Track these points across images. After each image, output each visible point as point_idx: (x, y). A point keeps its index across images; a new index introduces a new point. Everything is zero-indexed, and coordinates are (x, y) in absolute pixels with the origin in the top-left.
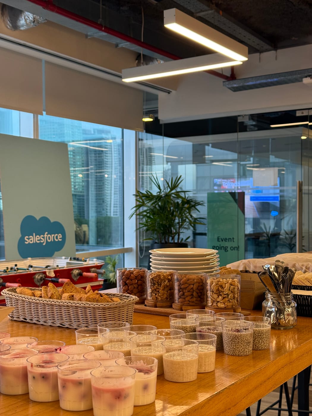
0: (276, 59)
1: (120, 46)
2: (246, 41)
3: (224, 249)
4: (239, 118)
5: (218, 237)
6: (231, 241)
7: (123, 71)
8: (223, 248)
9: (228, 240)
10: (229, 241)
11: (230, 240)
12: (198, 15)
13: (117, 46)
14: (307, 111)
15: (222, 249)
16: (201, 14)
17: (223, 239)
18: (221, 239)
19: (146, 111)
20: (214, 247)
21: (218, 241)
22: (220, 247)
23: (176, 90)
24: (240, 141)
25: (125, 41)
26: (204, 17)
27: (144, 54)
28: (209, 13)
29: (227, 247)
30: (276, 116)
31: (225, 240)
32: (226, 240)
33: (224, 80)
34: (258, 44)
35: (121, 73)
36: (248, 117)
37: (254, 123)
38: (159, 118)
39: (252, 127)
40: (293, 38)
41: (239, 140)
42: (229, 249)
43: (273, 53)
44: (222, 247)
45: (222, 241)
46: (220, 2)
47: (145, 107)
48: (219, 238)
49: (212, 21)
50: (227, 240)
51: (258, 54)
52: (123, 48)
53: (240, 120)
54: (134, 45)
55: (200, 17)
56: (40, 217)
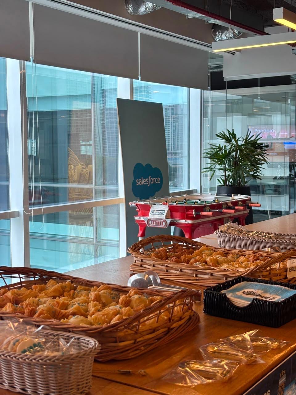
56: (146, 164)
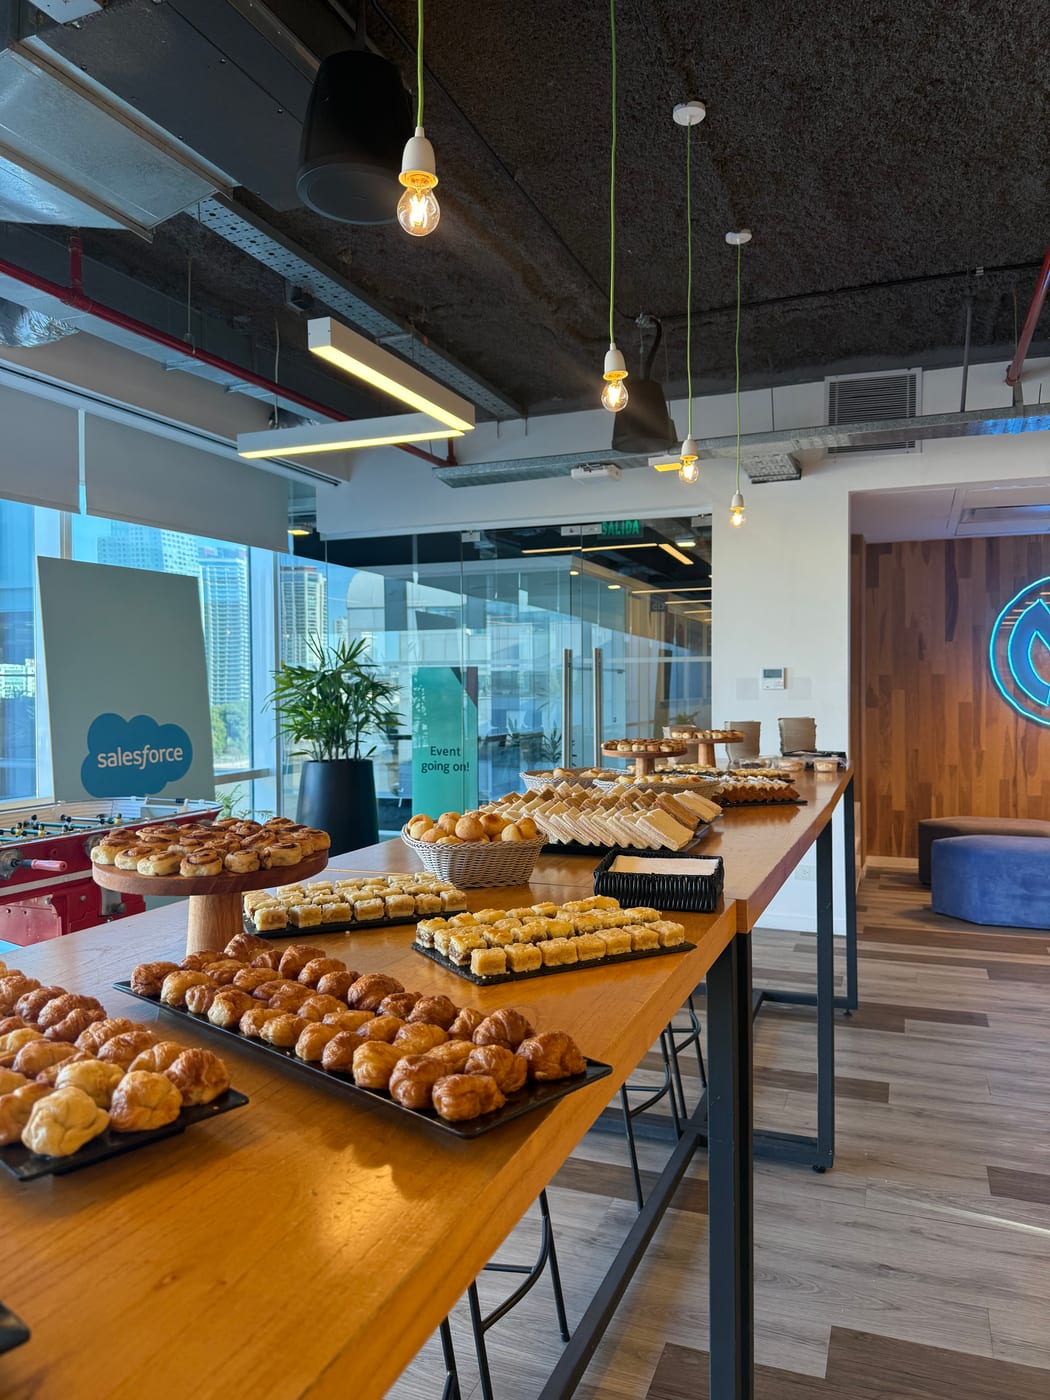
0: (526, 433)
1: (234, 389)
2: (473, 399)
4: (463, 535)
7: (239, 437)
12: (383, 340)
13: (227, 388)
14: (579, 527)
16: (388, 340)
19: (295, 517)
23: (348, 480)
24: (468, 577)
25: (244, 381)
26: (395, 347)
27: (282, 406)
28: (403, 339)
30: (533, 534)
33: (435, 466)
34: (495, 405)
35: (236, 440)
36: (478, 534)
37: (491, 546)
38: (318, 531)
39: (489, 552)
40: (555, 399)
41: (465, 574)
43: (520, 422)
46: (422, 320)
47: (290, 509)
49: (409, 354)
51: (494, 424)
52: (239, 395)
53: (465, 539)
54: (260, 389)
55: (386, 345)
56: (132, 717)
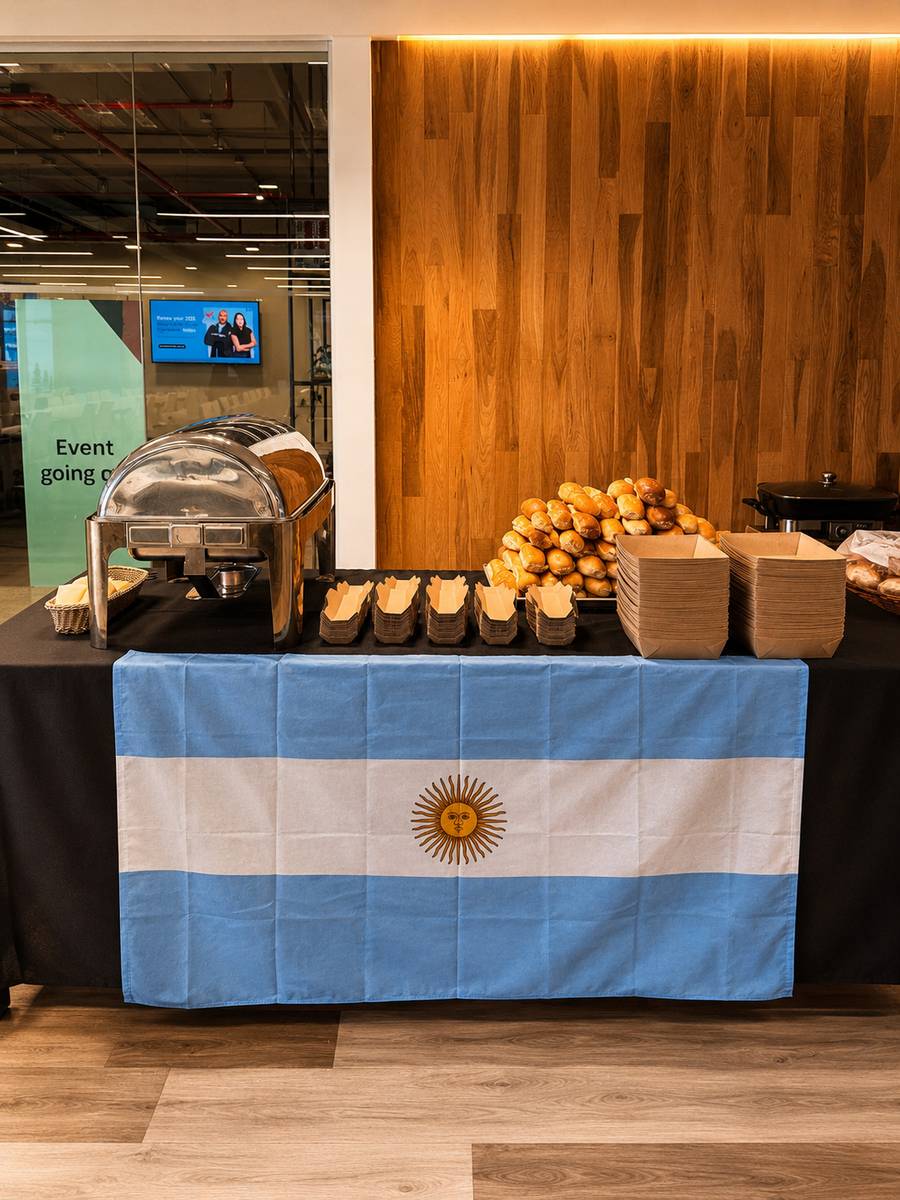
3: (81, 479)
5: (59, 441)
6: (103, 453)
8: (77, 474)
9: (92, 451)
10: (95, 453)
11: (99, 448)
15: (73, 479)
17: (77, 445)
18: (70, 445)
20: (46, 473)
21: (59, 453)
22: (67, 471)
29: (92, 471)
31: (82, 449)
32: (84, 448)
42: (97, 476)
44: (73, 472)
45: (74, 453)
48: (61, 444)
50: (90, 449)
